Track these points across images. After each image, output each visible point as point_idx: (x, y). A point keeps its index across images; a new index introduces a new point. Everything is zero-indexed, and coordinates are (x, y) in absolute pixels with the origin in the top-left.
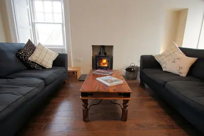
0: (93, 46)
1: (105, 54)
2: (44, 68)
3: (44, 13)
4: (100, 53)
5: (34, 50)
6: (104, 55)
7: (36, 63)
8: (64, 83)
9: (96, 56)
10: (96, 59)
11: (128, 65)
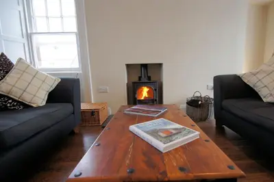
0: (128, 66)
1: (149, 78)
2: (27, 107)
3: (47, 17)
4: (140, 78)
5: (7, 72)
6: (146, 81)
7: (10, 98)
8: (72, 133)
9: (134, 83)
10: (134, 86)
11: (190, 95)
